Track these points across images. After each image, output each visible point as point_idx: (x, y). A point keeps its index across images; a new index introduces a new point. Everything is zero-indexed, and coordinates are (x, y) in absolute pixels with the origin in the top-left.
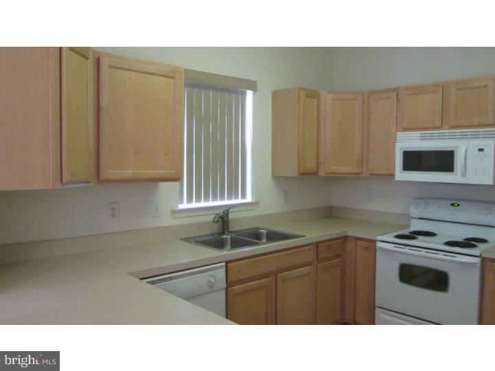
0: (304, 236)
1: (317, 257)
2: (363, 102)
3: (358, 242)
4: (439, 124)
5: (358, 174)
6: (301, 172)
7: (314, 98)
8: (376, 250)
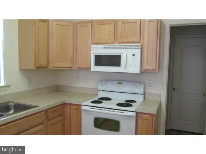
0: (38, 106)
1: (47, 118)
2: (74, 28)
3: (72, 106)
4: (113, 41)
5: (71, 67)
6: (37, 66)
7: (45, 22)
8: (81, 110)
